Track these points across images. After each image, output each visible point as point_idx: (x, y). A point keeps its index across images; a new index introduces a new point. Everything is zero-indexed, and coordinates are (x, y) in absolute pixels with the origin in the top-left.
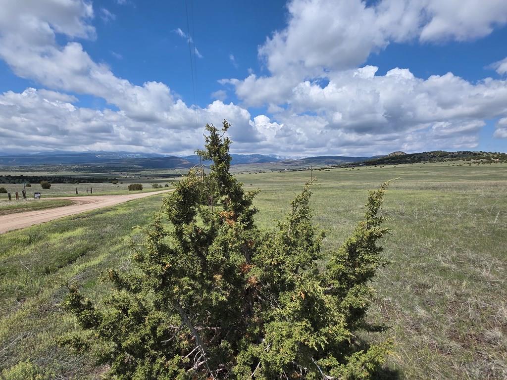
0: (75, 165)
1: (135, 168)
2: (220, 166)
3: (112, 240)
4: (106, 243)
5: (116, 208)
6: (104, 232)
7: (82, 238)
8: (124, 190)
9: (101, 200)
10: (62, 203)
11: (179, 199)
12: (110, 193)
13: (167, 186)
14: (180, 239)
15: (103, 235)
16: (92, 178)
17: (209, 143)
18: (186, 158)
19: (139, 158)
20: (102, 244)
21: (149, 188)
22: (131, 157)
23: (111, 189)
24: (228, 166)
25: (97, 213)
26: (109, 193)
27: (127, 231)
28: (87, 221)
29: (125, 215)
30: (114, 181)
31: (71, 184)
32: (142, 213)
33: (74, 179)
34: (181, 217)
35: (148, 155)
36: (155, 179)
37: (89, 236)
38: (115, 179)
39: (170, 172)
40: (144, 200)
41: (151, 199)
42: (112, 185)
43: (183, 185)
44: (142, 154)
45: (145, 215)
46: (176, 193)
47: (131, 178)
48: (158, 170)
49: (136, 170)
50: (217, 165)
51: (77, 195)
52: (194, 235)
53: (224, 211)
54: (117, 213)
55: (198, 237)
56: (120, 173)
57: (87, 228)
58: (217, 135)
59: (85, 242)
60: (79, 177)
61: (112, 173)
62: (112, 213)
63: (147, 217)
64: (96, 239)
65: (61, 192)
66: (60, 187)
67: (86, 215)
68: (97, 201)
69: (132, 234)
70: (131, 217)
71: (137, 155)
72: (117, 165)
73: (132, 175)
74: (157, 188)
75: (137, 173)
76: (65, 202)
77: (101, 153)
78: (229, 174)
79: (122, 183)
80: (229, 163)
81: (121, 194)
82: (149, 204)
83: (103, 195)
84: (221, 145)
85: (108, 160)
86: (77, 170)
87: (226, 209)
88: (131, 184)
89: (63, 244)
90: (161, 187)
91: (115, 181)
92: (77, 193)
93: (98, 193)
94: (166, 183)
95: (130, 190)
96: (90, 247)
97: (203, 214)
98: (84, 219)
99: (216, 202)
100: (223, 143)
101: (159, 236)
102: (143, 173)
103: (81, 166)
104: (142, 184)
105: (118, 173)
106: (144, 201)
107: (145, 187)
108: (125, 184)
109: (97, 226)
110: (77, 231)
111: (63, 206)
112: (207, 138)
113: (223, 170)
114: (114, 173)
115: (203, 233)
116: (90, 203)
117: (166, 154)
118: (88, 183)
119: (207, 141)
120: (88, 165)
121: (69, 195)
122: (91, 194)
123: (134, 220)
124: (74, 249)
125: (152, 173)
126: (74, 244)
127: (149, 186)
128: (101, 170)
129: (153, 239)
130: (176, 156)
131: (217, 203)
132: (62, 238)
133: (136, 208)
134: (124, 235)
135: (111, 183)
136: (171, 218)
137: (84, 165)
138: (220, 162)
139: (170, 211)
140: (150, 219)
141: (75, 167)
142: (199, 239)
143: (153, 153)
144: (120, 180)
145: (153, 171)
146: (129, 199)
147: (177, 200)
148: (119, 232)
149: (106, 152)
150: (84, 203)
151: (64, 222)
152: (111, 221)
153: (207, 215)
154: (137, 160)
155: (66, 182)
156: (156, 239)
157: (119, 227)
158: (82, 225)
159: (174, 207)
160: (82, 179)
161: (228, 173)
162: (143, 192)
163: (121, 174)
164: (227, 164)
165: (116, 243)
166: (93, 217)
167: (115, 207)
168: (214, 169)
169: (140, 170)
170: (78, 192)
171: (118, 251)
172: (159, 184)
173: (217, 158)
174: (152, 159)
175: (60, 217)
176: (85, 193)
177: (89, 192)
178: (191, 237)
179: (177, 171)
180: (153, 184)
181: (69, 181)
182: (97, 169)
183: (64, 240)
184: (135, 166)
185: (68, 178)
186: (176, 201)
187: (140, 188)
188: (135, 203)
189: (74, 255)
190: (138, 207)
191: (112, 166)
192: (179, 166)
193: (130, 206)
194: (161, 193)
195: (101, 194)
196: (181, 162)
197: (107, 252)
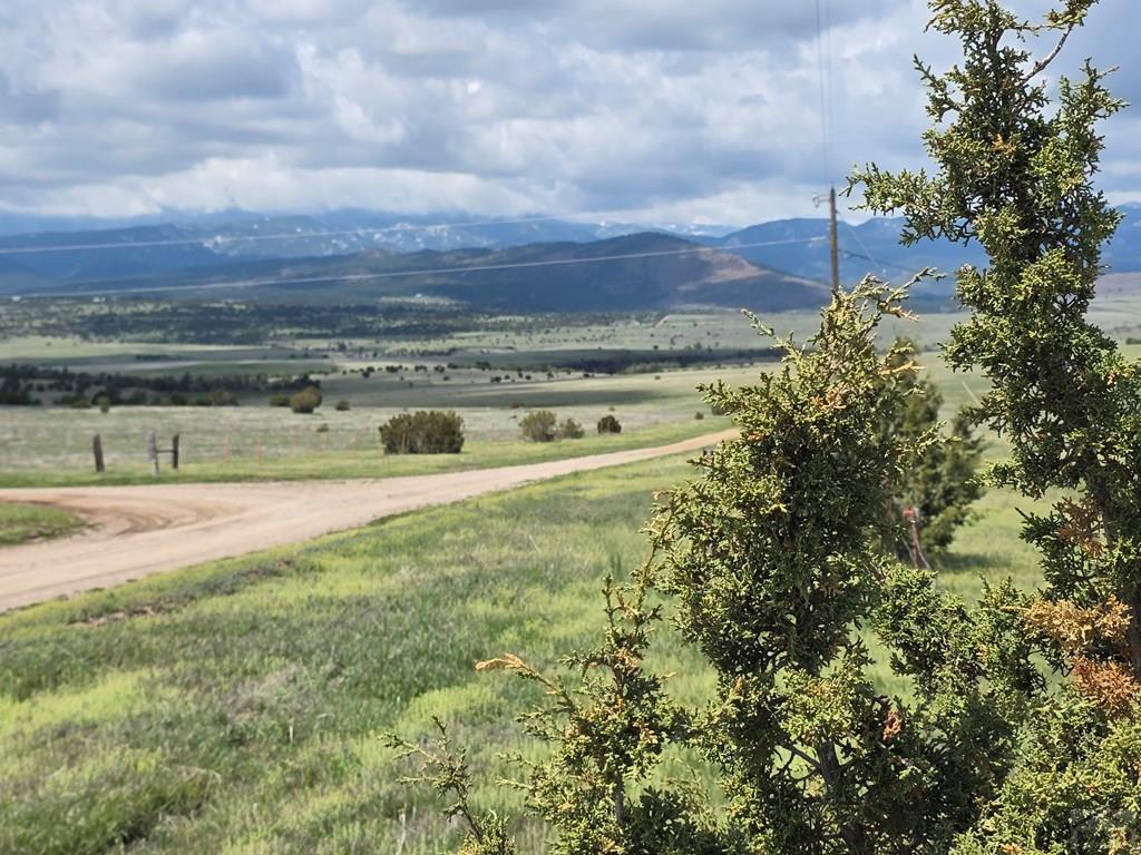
0: (88, 300)
1: (422, 311)
2: (1030, 278)
3: (295, 754)
4: (256, 774)
5: (316, 560)
6: (249, 705)
7: (133, 734)
8: (357, 447)
9: (227, 512)
10: (24, 521)
11: (760, 501)
12: (280, 467)
13: (610, 426)
14: (757, 769)
15: (242, 720)
16: (178, 377)
17: (952, 118)
18: (737, 244)
19: (446, 245)
20: (236, 778)
21: (502, 436)
22: (399, 244)
23: (286, 443)
24: (1088, 277)
25: (212, 588)
26: (269, 469)
27: (378, 708)
28: (156, 631)
29: (364, 603)
30: (300, 392)
31: (70, 411)
32: (463, 597)
33: (84, 381)
34: (769, 621)
35: (498, 227)
36: (543, 384)
37: (169, 725)
38: (304, 383)
39: (630, 336)
40: (472, 516)
41: (519, 509)
42: (286, 417)
43: (786, 404)
44: (460, 221)
45: (480, 608)
46: (739, 462)
47: (395, 378)
48: (558, 325)
49: (426, 325)
50: (1010, 274)
51: (103, 476)
52: (847, 749)
53: (1048, 597)
54: (321, 590)
55: (877, 762)
56: (333, 343)
57: (157, 674)
58: (1011, 58)
59: (147, 761)
60: (110, 369)
61: (288, 345)
62: (289, 593)
63: (496, 627)
64: (203, 746)
65: (16, 459)
66: (15, 431)
67: (148, 596)
68: (204, 513)
69: (408, 727)
70: (399, 621)
71: (431, 230)
72: (313, 298)
73: (402, 354)
74: (548, 438)
75: (434, 345)
76: (34, 520)
77: (232, 222)
78: (1093, 331)
79: (342, 407)
80: (1092, 254)
81: (340, 475)
82: (504, 539)
83: (237, 479)
84: (1039, 132)
85: (272, 265)
86: (103, 326)
87: (1063, 582)
88: (397, 413)
89: (29, 762)
90: (573, 432)
91: (306, 395)
92: (99, 465)
93: (212, 468)
94: (603, 411)
95: (391, 449)
96: (170, 791)
97: (900, 613)
98: (141, 622)
99: (945, 540)
100: (1049, 113)
101: (631, 731)
102: (466, 341)
103: (123, 301)
104: (459, 412)
105: (323, 344)
106: (474, 524)
107: (478, 436)
108: (364, 413)
109: (211, 663)
110: (100, 689)
111: (25, 539)
112: (938, 85)
113: (1046, 306)
114: (300, 345)
115: (908, 744)
116: (167, 524)
117: (608, 221)
118: (156, 403)
119: (940, 106)
120: (158, 298)
121: (60, 475)
122: (171, 471)
123: (418, 638)
124: (90, 798)
125: (525, 344)
126: (89, 769)
127: (502, 426)
128: (232, 326)
129: (597, 749)
130: (671, 228)
131: (952, 548)
132: (28, 729)
133: (429, 566)
134: (359, 732)
135: (284, 404)
136: (700, 623)
137: (138, 299)
138: (1028, 251)
139: (693, 574)
140: (510, 635)
141: (88, 310)
142: (887, 779)
143: (528, 216)
144: (334, 388)
145: (529, 329)
146: (384, 508)
147: (747, 504)
148: (329, 711)
149: (260, 219)
150: (138, 524)
151: (35, 633)
152: (289, 640)
153: (922, 620)
154: (429, 258)
155: (43, 396)
156: (617, 750)
157: (333, 675)
158: (132, 655)
159: (723, 555)
160: (129, 382)
161: (1083, 327)
162: (463, 467)
163: (342, 348)
164: (1084, 258)
165: (313, 778)
166: (185, 614)
167: (309, 551)
168: (981, 302)
169: (449, 322)
170: (106, 460)
171: (329, 830)
172: (561, 415)
173: (1007, 220)
174: (517, 254)
175: (15, 603)
176: (141, 464)
177: (165, 460)
178: (827, 767)
179: (679, 328)
180: (523, 414)
181: (59, 395)
182: (206, 323)
183: (38, 744)
184: (419, 299)
185: (55, 375)
186: (737, 514)
187: (445, 438)
188: (418, 531)
189: (89, 834)
190: (440, 557)
191: (287, 298)
192: (689, 297)
193: (391, 548)
194: (576, 474)
195: (230, 470)
196: (701, 267)
197: (263, 829)
